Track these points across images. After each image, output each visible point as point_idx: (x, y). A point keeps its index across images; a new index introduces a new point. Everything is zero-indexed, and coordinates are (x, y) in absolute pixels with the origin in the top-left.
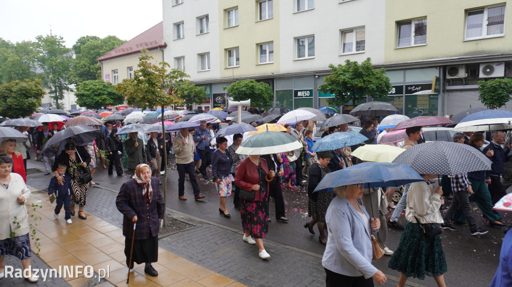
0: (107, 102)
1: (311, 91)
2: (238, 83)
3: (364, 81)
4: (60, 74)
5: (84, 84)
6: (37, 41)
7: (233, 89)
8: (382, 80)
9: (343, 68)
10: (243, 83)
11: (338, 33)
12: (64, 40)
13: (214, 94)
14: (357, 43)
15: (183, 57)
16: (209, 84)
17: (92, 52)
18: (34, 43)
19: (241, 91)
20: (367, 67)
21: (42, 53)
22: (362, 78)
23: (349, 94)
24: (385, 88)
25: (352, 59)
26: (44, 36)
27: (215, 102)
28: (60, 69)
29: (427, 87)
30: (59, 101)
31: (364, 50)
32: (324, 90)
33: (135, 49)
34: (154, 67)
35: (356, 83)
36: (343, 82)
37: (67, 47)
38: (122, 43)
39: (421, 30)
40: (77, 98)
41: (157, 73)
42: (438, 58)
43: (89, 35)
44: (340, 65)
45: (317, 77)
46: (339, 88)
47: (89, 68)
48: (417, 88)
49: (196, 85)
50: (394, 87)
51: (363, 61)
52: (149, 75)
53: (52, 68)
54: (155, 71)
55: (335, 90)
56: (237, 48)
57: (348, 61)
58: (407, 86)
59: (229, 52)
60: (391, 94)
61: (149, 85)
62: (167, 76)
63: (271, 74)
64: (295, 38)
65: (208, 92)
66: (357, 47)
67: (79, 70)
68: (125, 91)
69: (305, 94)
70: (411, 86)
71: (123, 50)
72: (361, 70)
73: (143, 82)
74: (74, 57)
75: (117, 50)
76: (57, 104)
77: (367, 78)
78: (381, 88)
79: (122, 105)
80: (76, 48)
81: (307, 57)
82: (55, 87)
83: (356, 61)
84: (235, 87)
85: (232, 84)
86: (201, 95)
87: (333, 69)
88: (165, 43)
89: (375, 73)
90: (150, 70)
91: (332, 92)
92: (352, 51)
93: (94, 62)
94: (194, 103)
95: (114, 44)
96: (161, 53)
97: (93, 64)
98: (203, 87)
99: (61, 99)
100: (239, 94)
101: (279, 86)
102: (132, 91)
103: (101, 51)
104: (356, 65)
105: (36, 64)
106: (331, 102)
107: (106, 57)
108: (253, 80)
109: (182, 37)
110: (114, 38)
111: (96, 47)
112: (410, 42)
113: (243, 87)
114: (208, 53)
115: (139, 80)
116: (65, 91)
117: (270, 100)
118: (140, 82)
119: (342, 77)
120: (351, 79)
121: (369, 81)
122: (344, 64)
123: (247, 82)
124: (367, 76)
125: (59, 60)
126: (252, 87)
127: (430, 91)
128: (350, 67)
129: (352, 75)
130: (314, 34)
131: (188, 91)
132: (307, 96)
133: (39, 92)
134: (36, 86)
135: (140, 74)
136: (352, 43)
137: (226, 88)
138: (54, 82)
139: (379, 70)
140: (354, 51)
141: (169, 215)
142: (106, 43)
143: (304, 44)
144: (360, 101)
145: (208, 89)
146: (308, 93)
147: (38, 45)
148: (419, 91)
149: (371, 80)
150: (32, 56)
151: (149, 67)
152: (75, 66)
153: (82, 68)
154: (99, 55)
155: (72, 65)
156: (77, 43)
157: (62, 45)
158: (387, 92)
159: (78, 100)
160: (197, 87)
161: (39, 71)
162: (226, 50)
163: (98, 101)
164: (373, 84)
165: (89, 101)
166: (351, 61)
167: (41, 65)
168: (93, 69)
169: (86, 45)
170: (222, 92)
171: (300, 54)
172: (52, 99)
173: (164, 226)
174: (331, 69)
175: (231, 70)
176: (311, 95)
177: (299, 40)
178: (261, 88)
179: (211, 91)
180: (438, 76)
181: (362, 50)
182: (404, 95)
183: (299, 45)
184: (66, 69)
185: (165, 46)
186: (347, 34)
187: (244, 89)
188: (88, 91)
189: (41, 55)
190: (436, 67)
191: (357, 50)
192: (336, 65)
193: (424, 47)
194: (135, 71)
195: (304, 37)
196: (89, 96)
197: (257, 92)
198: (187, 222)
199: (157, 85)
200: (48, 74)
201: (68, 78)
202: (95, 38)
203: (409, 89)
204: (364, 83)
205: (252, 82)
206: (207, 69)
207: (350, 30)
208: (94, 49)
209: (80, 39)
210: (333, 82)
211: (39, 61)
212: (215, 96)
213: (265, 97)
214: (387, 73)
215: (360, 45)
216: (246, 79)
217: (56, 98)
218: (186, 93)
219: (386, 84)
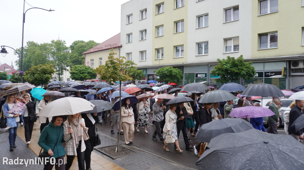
0: (87, 78)
1: (206, 74)
2: (162, 69)
3: (239, 69)
4: (62, 61)
5: (75, 67)
6: (51, 43)
7: (159, 72)
8: (250, 69)
9: (226, 61)
10: (165, 69)
11: (222, 41)
12: (65, 42)
13: (148, 75)
14: (234, 46)
15: (131, 53)
16: (145, 69)
17: (81, 49)
18: (50, 44)
19: (164, 73)
20: (241, 61)
21: (53, 49)
22: (237, 67)
23: (229, 76)
24: (252, 74)
25: (231, 56)
26: (55, 40)
27: (148, 79)
28: (62, 58)
29: (279, 73)
30: (61, 76)
31: (238, 50)
32: (214, 74)
33: (104, 48)
34: (117, 59)
35: (234, 70)
36: (225, 69)
37: (67, 46)
38: (97, 44)
39: (274, 39)
40: (71, 75)
41: (118, 62)
42: (285, 56)
43: (79, 40)
44: (223, 59)
45: (209, 66)
46: (223, 73)
47: (78, 58)
48: (272, 74)
49: (138, 69)
50: (257, 73)
51: (238, 57)
52: (114, 64)
53: (58, 57)
54: (118, 61)
55: (221, 74)
56: (162, 48)
57: (229, 58)
58: (266, 73)
59: (158, 50)
60: (256, 77)
61: (114, 69)
62: (124, 64)
63: (182, 64)
64: (197, 43)
65: (145, 73)
66: (234, 48)
67: (72, 59)
68: (100, 72)
69: (202, 76)
70: (268, 72)
71: (98, 49)
72: (237, 62)
73: (110, 67)
74: (70, 52)
75: (94, 48)
76: (59, 78)
77: (240, 67)
78: (249, 73)
79: (95, 79)
80: (72, 47)
81: (203, 54)
82: (59, 68)
83: (233, 57)
84: (161, 71)
85: (159, 69)
86: (141, 75)
87: (219, 61)
88: (121, 45)
89: (245, 64)
90: (115, 61)
91: (218, 75)
92: (231, 51)
93: (81, 54)
94: (136, 79)
95: (92, 45)
96: (119, 50)
97: (80, 56)
98: (142, 70)
99: (62, 75)
100: (163, 75)
101: (187, 71)
102: (104, 72)
103: (85, 49)
104: (234, 60)
105: (50, 55)
106: (218, 80)
107: (88, 52)
108: (171, 67)
109: (131, 42)
110: (93, 42)
111: (82, 46)
112: (267, 46)
113: (166, 71)
114: (145, 51)
115: (108, 66)
116: (64, 71)
117: (181, 79)
118: (109, 67)
119: (225, 66)
120: (231, 67)
121: (241, 69)
122: (226, 58)
123: (167, 68)
124: (240, 66)
125: (62, 54)
126: (171, 71)
127: (281, 76)
128: (230, 60)
129: (231, 65)
130: (208, 41)
131: (133, 72)
132: (203, 77)
133: (52, 71)
134: (50, 68)
135: (109, 62)
136: (231, 47)
137: (155, 71)
138: (59, 65)
139: (248, 62)
140: (232, 51)
141: (121, 145)
142: (88, 44)
143: (202, 47)
144: (236, 81)
145: (145, 72)
146: (204, 75)
147: (52, 45)
148: (273, 75)
149: (243, 68)
150: (48, 51)
151: (114, 59)
152: (71, 57)
153: (74, 58)
154: (84, 51)
155: (69, 56)
156: (72, 44)
157: (64, 45)
158: (253, 76)
159: (71, 76)
160: (139, 70)
161: (51, 59)
162: (156, 49)
163: (82, 77)
164: (244, 71)
165: (77, 76)
166: (230, 57)
167: (52, 56)
168: (80, 59)
169: (77, 45)
170: (153, 73)
171: (200, 52)
172: (57, 75)
173: (117, 151)
174: (218, 61)
175: (159, 61)
176: (206, 76)
177: (199, 45)
178: (176, 72)
179: (146, 73)
180: (286, 67)
181: (237, 51)
182: (264, 78)
183: (199, 47)
184: (65, 58)
185: (121, 47)
186: (228, 41)
187: (166, 72)
188: (77, 71)
189: (53, 50)
190: (284, 61)
191: (234, 50)
192: (221, 59)
193: (276, 49)
194: (106, 61)
195: (202, 43)
196: (77, 74)
197: (173, 74)
198: (131, 149)
199: (118, 69)
200: (56, 61)
201: (66, 63)
202: (82, 42)
203: (267, 74)
204: (239, 70)
205: (170, 68)
206: (144, 60)
207: (230, 39)
208: (81, 48)
209: (74, 42)
210: (219, 69)
211: (52, 54)
212: (149, 75)
213: (178, 77)
214: (253, 64)
215: (236, 47)
216: (167, 66)
217: (59, 74)
218: (132, 73)
219: (252, 71)
